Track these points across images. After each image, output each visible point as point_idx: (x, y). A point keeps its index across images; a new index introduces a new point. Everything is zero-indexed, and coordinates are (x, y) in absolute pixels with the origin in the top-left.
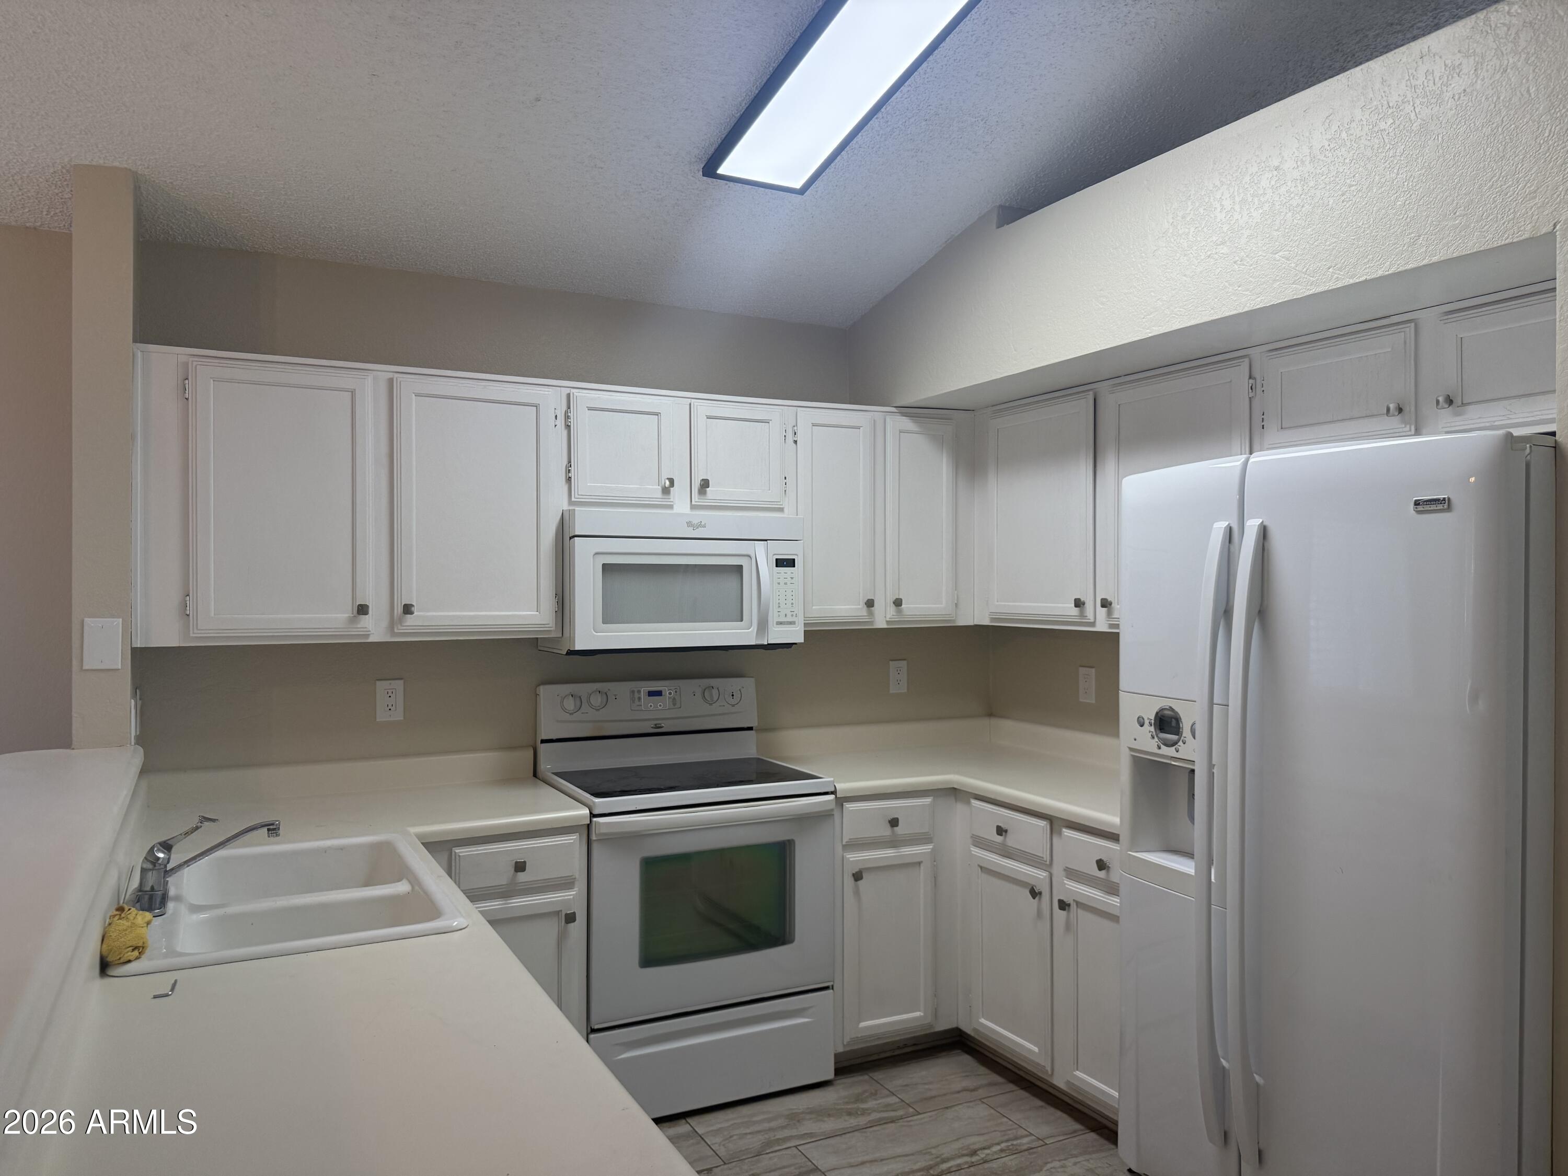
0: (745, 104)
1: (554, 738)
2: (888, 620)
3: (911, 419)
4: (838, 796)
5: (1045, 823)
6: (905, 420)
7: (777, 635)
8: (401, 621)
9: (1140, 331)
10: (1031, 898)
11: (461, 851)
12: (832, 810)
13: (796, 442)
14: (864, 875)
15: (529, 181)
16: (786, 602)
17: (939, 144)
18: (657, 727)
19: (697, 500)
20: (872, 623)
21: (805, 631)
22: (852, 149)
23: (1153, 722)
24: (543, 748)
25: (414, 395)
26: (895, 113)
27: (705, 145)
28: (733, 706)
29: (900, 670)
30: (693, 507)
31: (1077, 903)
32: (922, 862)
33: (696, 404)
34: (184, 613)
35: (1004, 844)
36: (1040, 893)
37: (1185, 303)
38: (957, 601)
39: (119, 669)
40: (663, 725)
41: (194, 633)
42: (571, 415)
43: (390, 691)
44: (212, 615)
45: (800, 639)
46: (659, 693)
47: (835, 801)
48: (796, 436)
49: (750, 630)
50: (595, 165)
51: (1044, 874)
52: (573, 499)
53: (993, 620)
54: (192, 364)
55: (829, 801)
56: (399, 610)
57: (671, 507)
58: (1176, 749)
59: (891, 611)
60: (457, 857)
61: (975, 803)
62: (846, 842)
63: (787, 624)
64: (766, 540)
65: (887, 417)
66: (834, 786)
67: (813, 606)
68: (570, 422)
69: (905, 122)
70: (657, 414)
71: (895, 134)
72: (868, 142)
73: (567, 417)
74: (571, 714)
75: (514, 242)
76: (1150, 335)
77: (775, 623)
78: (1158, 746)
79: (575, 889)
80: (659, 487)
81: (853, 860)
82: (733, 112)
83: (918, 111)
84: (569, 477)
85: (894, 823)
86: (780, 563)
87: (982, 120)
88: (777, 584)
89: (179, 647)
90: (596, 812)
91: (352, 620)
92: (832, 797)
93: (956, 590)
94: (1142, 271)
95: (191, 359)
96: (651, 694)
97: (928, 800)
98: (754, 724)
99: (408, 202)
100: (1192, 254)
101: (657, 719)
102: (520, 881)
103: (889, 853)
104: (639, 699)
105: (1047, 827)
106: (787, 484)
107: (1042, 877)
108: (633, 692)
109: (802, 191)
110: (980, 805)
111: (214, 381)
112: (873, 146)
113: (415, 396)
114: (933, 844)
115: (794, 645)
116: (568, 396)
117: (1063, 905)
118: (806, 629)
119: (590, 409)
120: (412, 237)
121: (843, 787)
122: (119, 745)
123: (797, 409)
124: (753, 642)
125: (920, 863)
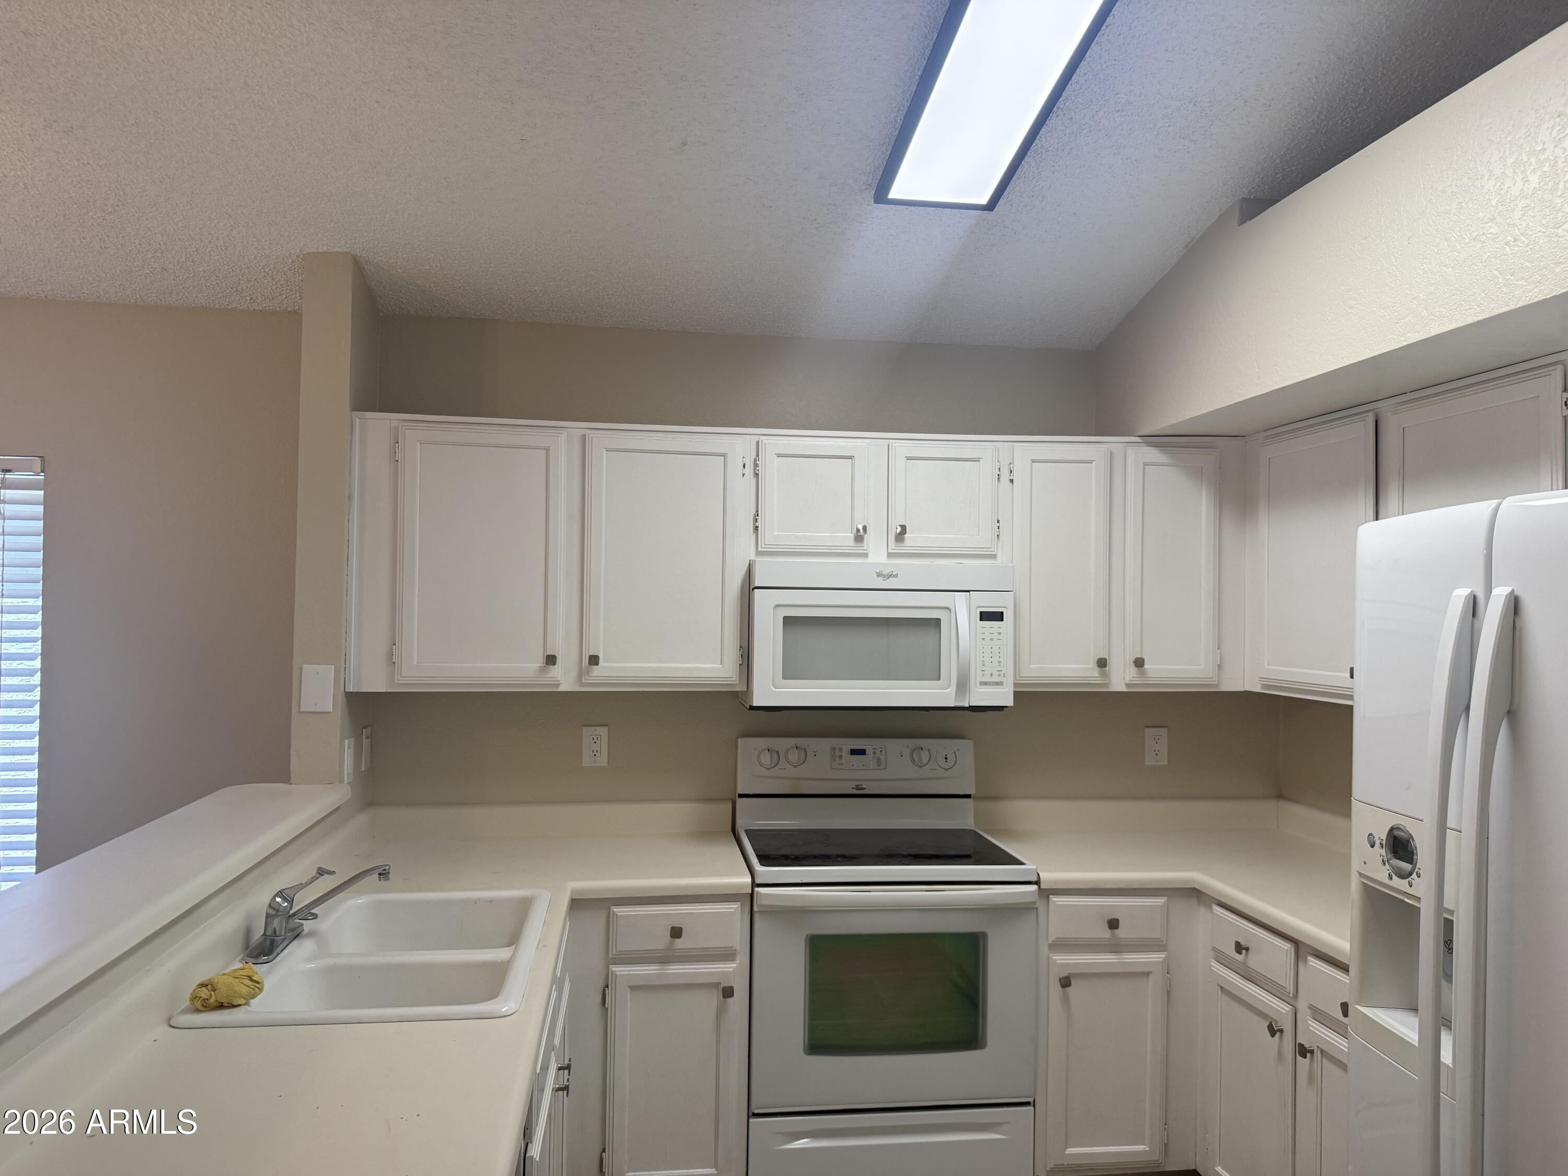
0: (901, 120)
1: (751, 793)
2: (1127, 682)
3: (1158, 450)
4: (1042, 887)
5: (1290, 946)
6: (1151, 450)
7: (980, 696)
8: (588, 672)
9: (1394, 339)
10: (1270, 1036)
11: (619, 911)
12: (1034, 903)
13: (1012, 481)
14: (1073, 981)
15: (703, 229)
16: (991, 660)
17: (1143, 136)
18: (858, 788)
19: (893, 548)
20: (1107, 685)
21: (1014, 692)
22: (1039, 154)
23: (1384, 842)
24: (740, 801)
25: (604, 450)
26: (1077, 108)
27: (870, 170)
28: (946, 770)
29: (1158, 739)
30: (890, 555)
31: (1322, 1052)
32: (1151, 972)
33: (894, 445)
34: (391, 662)
35: (1244, 964)
36: (1281, 1031)
37: (1445, 301)
38: (1220, 662)
39: (331, 712)
40: (866, 787)
41: (398, 680)
42: (759, 463)
43: (595, 738)
44: (415, 662)
45: (1009, 701)
46: (862, 752)
47: (1037, 892)
48: (1012, 474)
49: (948, 690)
50: (763, 205)
51: (1287, 1009)
52: (760, 549)
53: (1265, 686)
54: (402, 429)
55: (1030, 892)
56: (586, 661)
57: (865, 555)
58: (1409, 882)
59: (1131, 673)
60: (615, 917)
61: (1217, 910)
62: (1053, 941)
63: (993, 685)
64: (969, 591)
65: (1128, 447)
66: (1037, 874)
67: (1030, 664)
68: (758, 470)
69: (1093, 116)
70: (851, 458)
71: (1085, 131)
72: (1056, 144)
73: (756, 465)
74: (768, 769)
75: (709, 292)
76: (1405, 343)
77: (978, 683)
78: (1389, 875)
79: (737, 962)
80: (852, 535)
81: (1061, 963)
82: (890, 131)
83: (1105, 102)
84: (756, 527)
85: (1113, 924)
86: (985, 616)
87: (1190, 102)
88: (981, 640)
89: (386, 692)
90: (758, 881)
91: (542, 670)
92: (1034, 888)
93: (1218, 649)
94: (1395, 263)
95: (401, 424)
96: (854, 752)
97: (1161, 901)
98: (971, 791)
99: (596, 260)
100: (1455, 238)
101: (858, 780)
102: (677, 948)
103: (1108, 958)
104: (841, 757)
105: (1291, 951)
106: (1000, 528)
107: (1284, 1012)
108: (834, 749)
109: (991, 205)
110: (1222, 913)
111: (420, 443)
112: (1063, 148)
113: (606, 451)
114: (1166, 953)
115: (1005, 709)
116: (758, 443)
117: (1303, 1051)
118: (1016, 690)
119: (779, 456)
120: (612, 294)
121: (1049, 877)
122: (329, 783)
123: (1013, 444)
124: (952, 704)
125: (1148, 974)
